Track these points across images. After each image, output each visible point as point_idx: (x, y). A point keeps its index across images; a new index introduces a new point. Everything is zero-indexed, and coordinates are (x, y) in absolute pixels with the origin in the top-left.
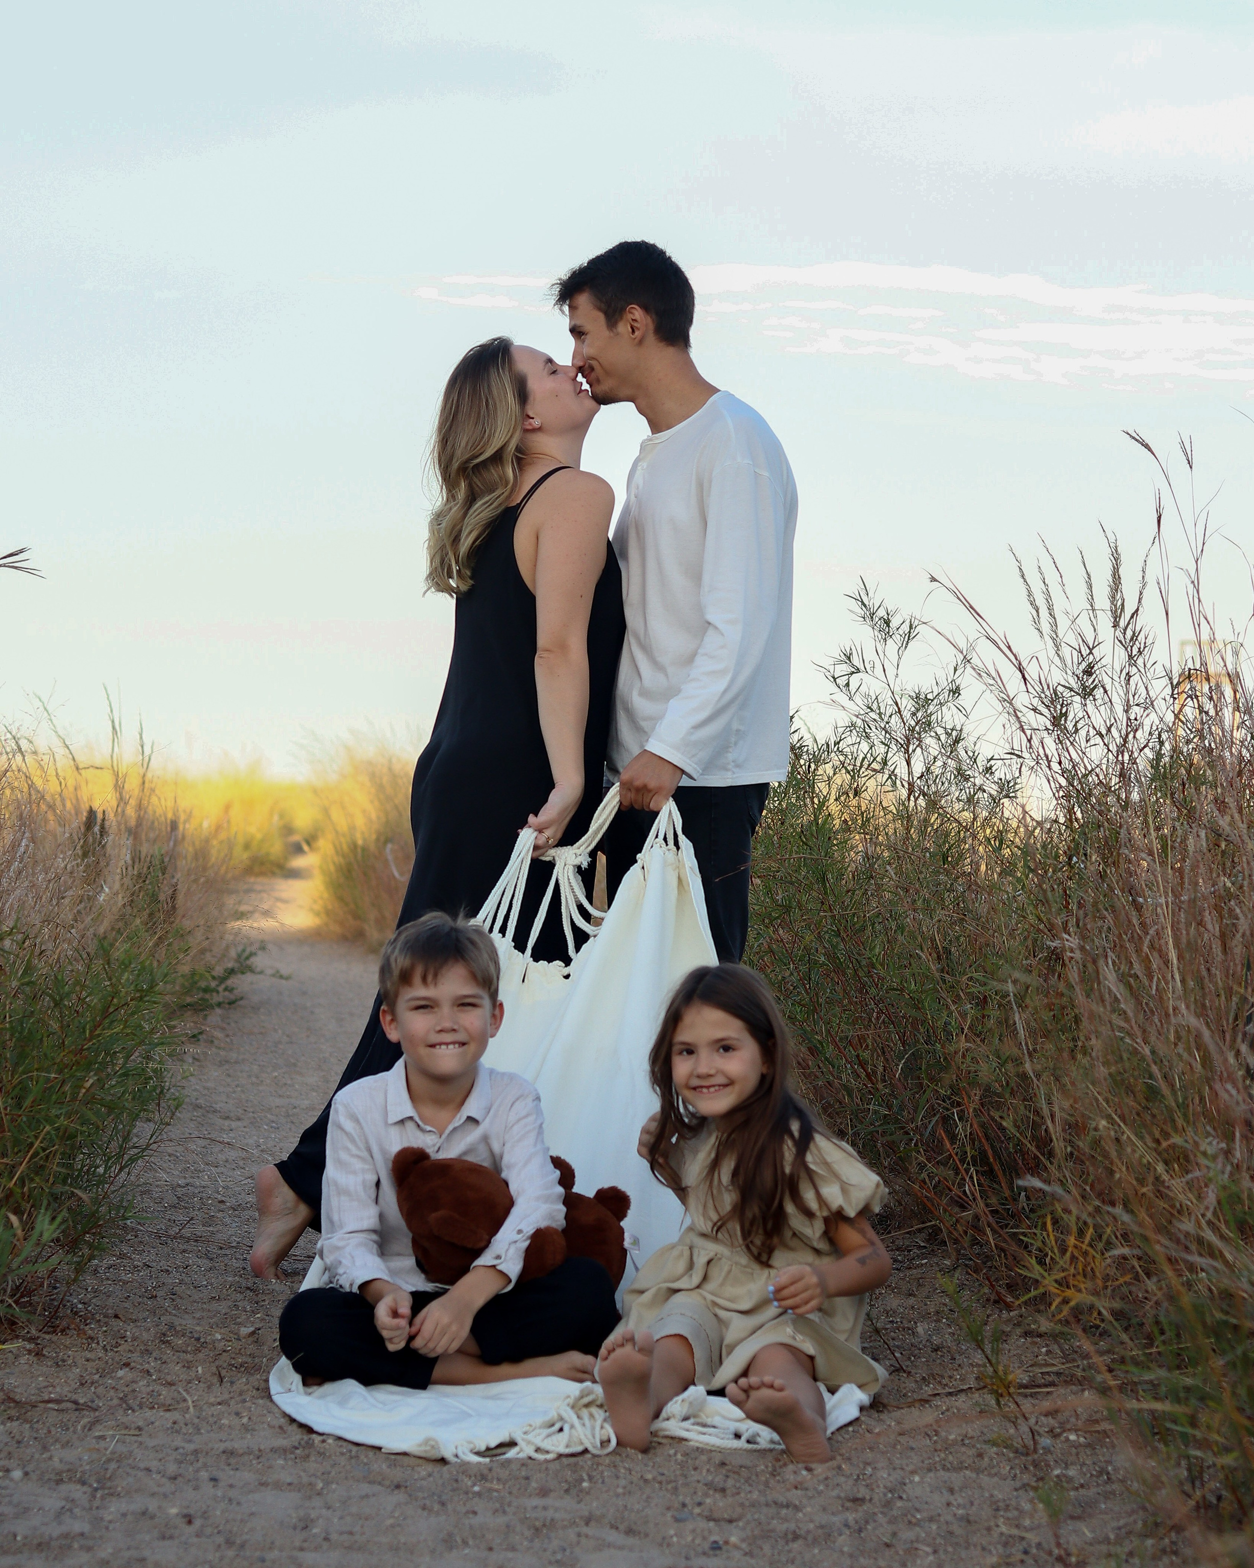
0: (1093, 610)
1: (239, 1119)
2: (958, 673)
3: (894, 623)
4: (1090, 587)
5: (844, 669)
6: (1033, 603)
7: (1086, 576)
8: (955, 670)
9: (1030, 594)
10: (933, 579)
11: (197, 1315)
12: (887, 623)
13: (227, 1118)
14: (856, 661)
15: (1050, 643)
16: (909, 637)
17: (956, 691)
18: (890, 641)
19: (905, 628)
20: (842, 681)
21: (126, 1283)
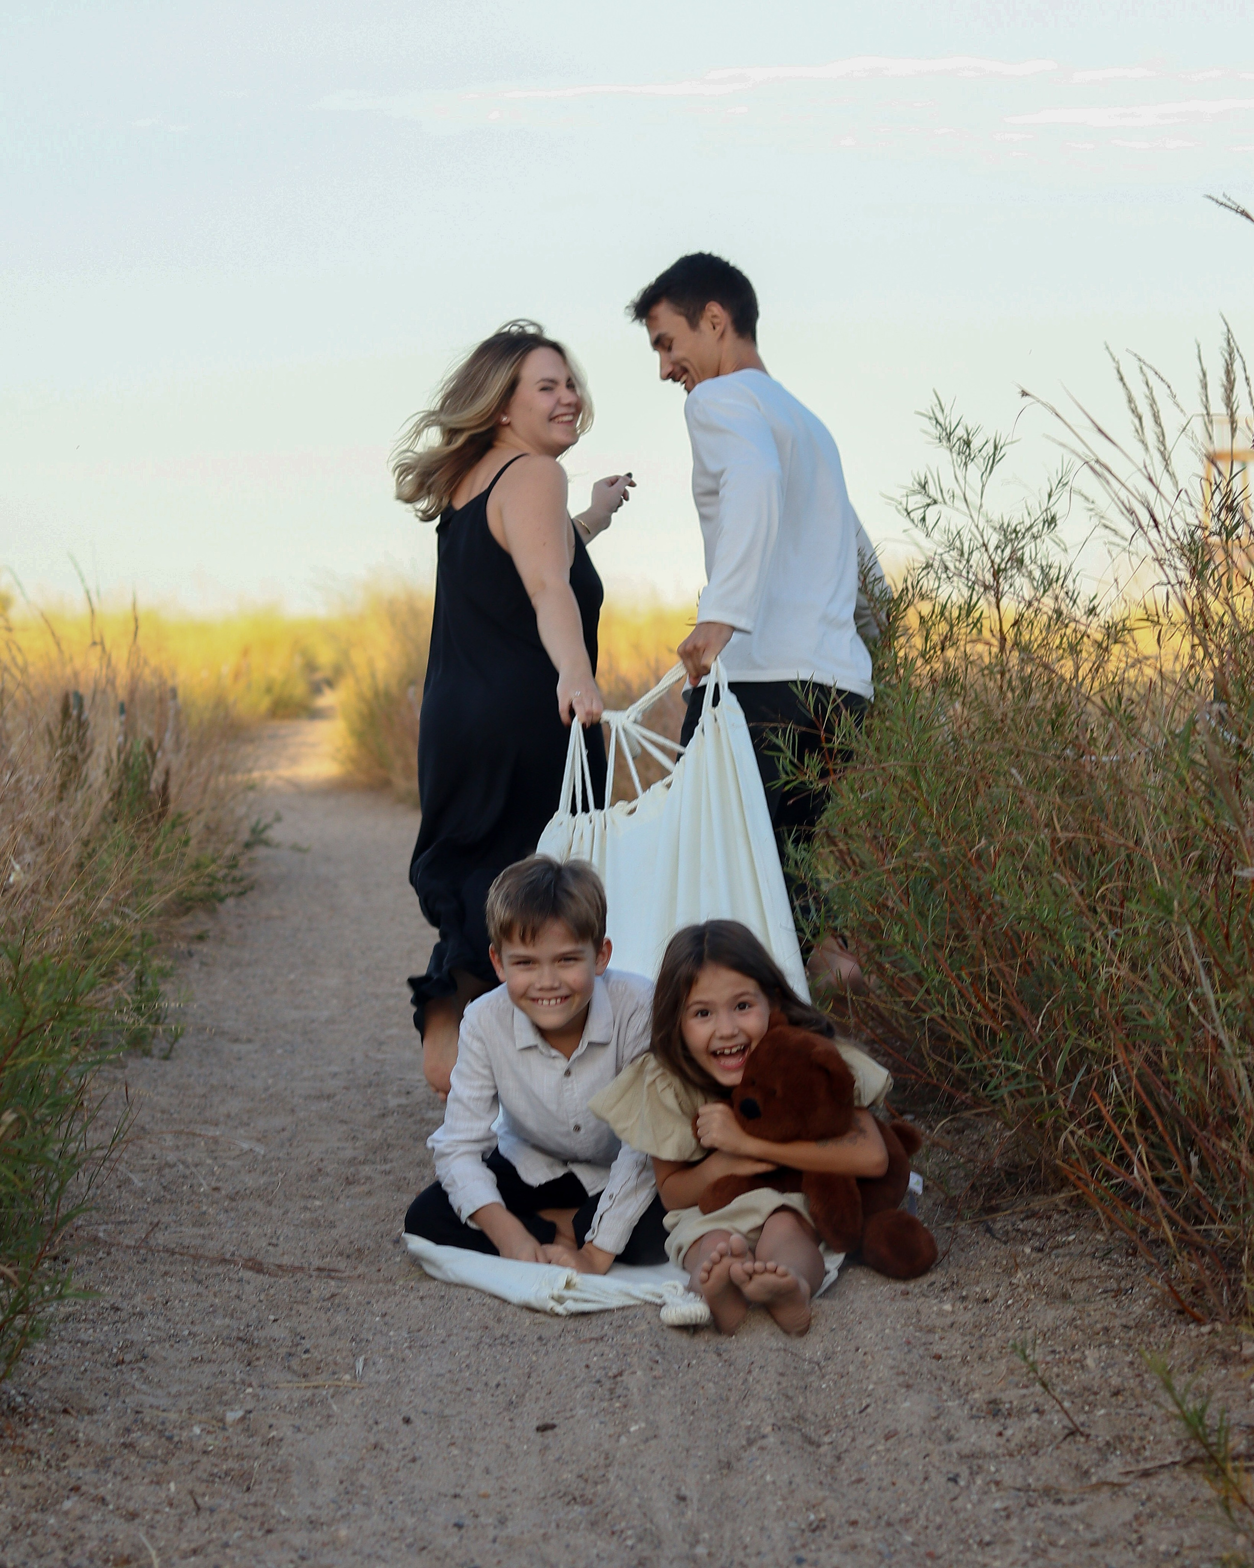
0: (1208, 414)
1: (249, 1041)
2: (1053, 500)
3: (976, 444)
4: (1205, 386)
5: (918, 500)
6: (1134, 411)
7: (1201, 375)
8: (1050, 496)
9: (1130, 400)
10: (1024, 394)
11: (174, 1390)
12: (968, 443)
13: (236, 1040)
14: (932, 490)
15: (1157, 457)
16: (993, 461)
17: (1051, 522)
18: (971, 466)
19: (990, 448)
20: (917, 515)
21: (85, 1344)
